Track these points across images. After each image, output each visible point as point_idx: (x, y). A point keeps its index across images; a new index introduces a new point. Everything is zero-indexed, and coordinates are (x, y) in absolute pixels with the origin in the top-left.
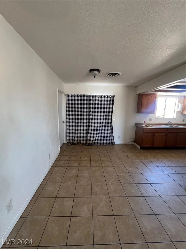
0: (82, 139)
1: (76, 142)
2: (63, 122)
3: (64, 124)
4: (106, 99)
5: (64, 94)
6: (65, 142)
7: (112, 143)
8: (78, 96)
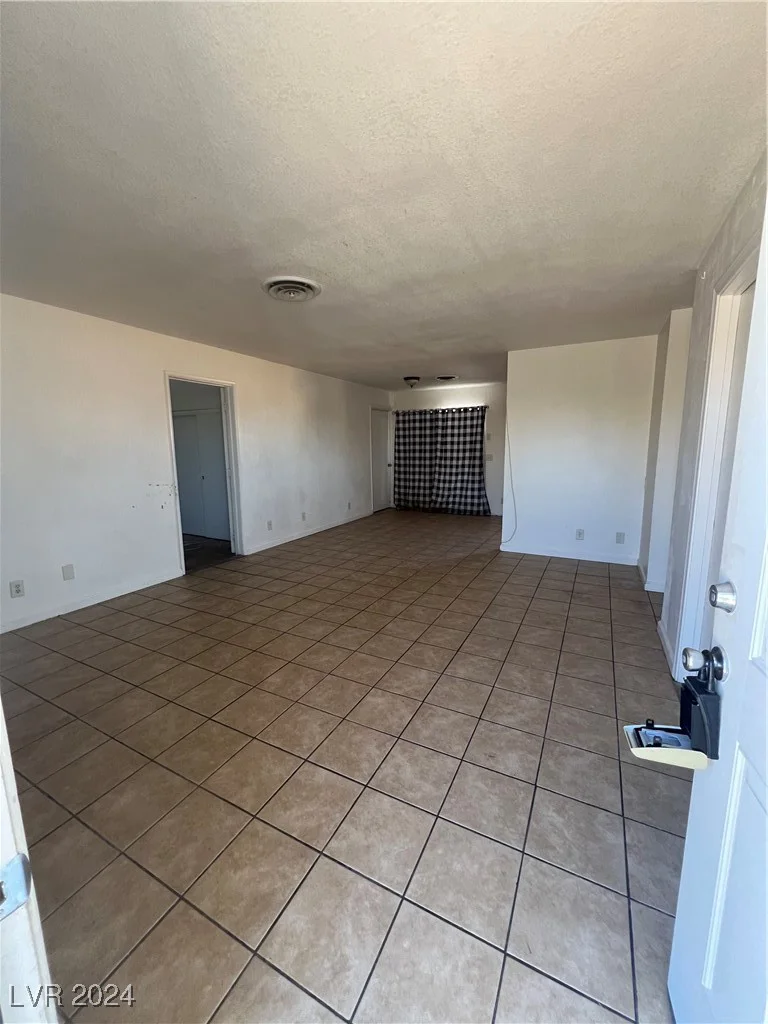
0: (421, 499)
1: (410, 505)
2: (389, 465)
3: (392, 468)
4: (469, 415)
5: (390, 413)
6: (392, 505)
7: (485, 512)
8: (414, 414)
